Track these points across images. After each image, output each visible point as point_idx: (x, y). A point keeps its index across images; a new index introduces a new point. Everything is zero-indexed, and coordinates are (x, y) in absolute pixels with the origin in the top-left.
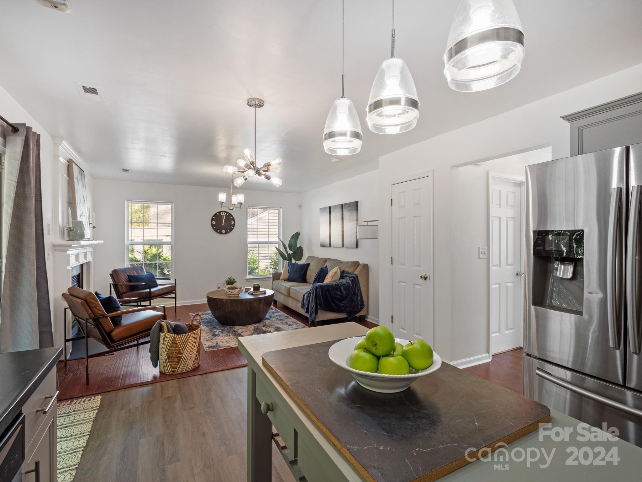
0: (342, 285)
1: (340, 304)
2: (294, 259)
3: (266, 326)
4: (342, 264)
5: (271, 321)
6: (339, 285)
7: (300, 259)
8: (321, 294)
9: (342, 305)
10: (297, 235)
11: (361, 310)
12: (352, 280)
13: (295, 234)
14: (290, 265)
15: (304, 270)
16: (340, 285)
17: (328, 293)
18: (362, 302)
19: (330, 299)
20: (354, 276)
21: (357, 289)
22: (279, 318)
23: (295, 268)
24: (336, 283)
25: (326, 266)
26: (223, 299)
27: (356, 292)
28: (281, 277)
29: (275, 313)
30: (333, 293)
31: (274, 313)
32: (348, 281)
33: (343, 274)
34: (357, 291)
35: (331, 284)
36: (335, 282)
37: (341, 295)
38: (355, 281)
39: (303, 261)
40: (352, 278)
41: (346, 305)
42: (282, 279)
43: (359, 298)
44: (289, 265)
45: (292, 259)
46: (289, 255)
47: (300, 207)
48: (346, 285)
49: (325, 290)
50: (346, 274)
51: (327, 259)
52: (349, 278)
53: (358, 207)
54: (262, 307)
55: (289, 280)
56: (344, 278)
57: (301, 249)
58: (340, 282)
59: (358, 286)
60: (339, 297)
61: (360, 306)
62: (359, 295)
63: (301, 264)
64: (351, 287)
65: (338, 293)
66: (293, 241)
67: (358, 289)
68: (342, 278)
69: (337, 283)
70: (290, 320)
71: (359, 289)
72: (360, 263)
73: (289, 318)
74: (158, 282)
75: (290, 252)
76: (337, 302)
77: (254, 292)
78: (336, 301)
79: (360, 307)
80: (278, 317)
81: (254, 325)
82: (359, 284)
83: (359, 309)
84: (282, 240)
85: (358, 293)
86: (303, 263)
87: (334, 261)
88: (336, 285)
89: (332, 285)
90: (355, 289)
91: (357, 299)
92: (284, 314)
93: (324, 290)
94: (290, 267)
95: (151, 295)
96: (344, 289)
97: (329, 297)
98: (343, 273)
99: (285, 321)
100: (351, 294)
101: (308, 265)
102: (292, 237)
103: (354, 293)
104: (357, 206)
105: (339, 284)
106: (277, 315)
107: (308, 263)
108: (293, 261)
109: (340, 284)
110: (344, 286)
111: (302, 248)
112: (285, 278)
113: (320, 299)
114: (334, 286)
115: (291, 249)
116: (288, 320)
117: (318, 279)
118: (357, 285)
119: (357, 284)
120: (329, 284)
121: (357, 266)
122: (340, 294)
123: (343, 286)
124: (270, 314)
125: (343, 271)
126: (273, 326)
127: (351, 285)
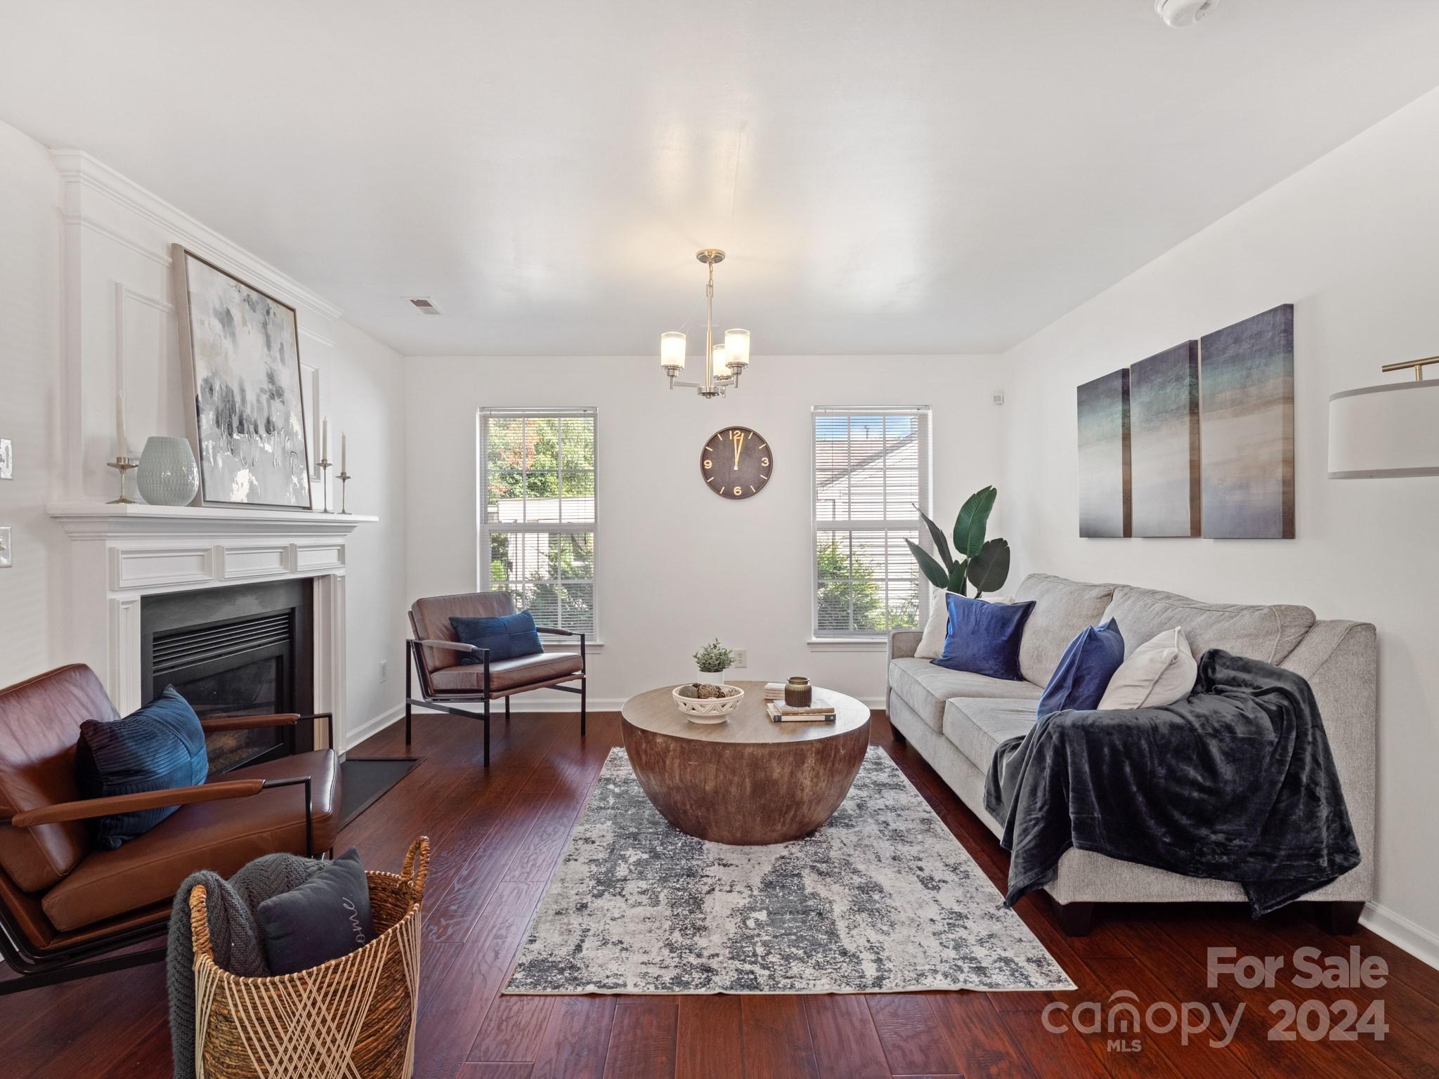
0: (1216, 734)
1: (1204, 832)
2: (975, 584)
3: (823, 867)
4: (1203, 617)
5: (855, 839)
6: (1192, 729)
7: (997, 582)
8: (1087, 768)
9: (1213, 837)
10: (983, 501)
11: (1335, 878)
12: (1274, 708)
13: (979, 493)
14: (952, 604)
15: (1010, 630)
16: (1200, 730)
17: (1128, 769)
18: (1344, 832)
19: (1140, 799)
20: (1287, 686)
21: (1308, 758)
22: (893, 826)
23: (973, 618)
24: (1178, 720)
25: (1113, 621)
26: (654, 734)
27: (1304, 779)
28: (921, 649)
29: (885, 792)
30: (1162, 771)
31: (880, 787)
32: (1250, 710)
33: (1214, 670)
34: (1307, 769)
35: (1144, 721)
36: (1166, 709)
37: (1208, 784)
38: (1299, 714)
39: (1008, 595)
40: (1272, 697)
41: (1237, 842)
42: (925, 655)
43: (1324, 812)
44: (948, 604)
45: (969, 584)
46: (953, 566)
47: (998, 400)
48: (1241, 731)
49: (1113, 748)
50: (1233, 673)
51: (1116, 587)
52: (1257, 695)
53: (1292, 333)
54: (807, 783)
55: (949, 662)
56: (1219, 692)
57: (1001, 546)
58: (1198, 716)
59: (1315, 742)
60: (1195, 794)
61: (1329, 854)
62: (1322, 793)
63: (996, 605)
64: (1269, 749)
65: (1192, 773)
66: (968, 521)
67: (1315, 759)
68: (1208, 691)
69: (1182, 717)
70: (939, 846)
71: (1321, 759)
72: (1318, 618)
73: (936, 836)
74: (543, 639)
75: (958, 557)
76: (1184, 821)
77: (787, 714)
78: (1177, 815)
79: (1329, 861)
80: (890, 817)
81: (779, 850)
82: (1323, 732)
83: (1320, 870)
84: (931, 517)
85: (1317, 784)
86: (1007, 602)
87: (1149, 601)
88: (1174, 727)
89: (1155, 729)
90: (1298, 758)
91: (1311, 815)
92: (920, 803)
93: (1106, 750)
94: (951, 614)
95: (491, 683)
96: (1225, 754)
97: (1134, 789)
98: (1210, 663)
99: (914, 850)
100: (1273, 783)
101: (1028, 608)
102: (967, 506)
103: (1293, 781)
104: (1289, 330)
105: (1197, 725)
106: (890, 803)
107: (1029, 600)
108: (971, 591)
109: (1203, 725)
110: (1227, 735)
111: (1006, 543)
112: (935, 653)
113: (1081, 798)
114: (1164, 730)
115: (961, 549)
116: (930, 841)
117: (1070, 681)
118: (1310, 739)
119: (1310, 732)
120: (1133, 722)
121: (1303, 630)
122: (1200, 778)
123: (1221, 740)
124: (864, 793)
125: (1214, 655)
126: (855, 871)
127: (1272, 736)
